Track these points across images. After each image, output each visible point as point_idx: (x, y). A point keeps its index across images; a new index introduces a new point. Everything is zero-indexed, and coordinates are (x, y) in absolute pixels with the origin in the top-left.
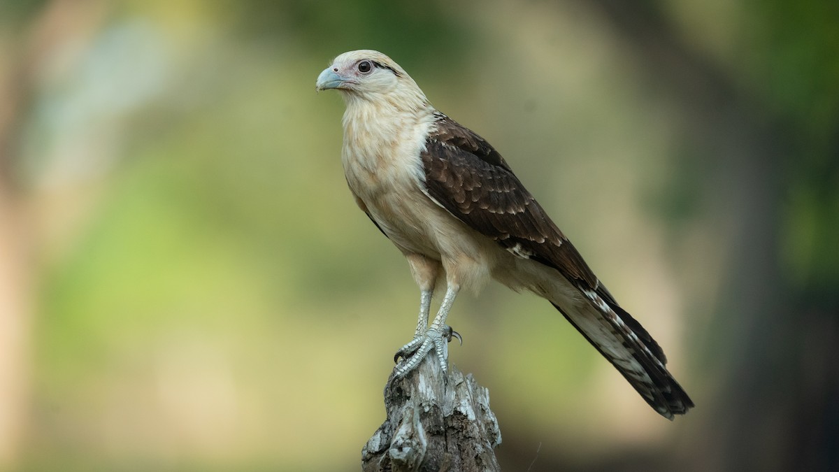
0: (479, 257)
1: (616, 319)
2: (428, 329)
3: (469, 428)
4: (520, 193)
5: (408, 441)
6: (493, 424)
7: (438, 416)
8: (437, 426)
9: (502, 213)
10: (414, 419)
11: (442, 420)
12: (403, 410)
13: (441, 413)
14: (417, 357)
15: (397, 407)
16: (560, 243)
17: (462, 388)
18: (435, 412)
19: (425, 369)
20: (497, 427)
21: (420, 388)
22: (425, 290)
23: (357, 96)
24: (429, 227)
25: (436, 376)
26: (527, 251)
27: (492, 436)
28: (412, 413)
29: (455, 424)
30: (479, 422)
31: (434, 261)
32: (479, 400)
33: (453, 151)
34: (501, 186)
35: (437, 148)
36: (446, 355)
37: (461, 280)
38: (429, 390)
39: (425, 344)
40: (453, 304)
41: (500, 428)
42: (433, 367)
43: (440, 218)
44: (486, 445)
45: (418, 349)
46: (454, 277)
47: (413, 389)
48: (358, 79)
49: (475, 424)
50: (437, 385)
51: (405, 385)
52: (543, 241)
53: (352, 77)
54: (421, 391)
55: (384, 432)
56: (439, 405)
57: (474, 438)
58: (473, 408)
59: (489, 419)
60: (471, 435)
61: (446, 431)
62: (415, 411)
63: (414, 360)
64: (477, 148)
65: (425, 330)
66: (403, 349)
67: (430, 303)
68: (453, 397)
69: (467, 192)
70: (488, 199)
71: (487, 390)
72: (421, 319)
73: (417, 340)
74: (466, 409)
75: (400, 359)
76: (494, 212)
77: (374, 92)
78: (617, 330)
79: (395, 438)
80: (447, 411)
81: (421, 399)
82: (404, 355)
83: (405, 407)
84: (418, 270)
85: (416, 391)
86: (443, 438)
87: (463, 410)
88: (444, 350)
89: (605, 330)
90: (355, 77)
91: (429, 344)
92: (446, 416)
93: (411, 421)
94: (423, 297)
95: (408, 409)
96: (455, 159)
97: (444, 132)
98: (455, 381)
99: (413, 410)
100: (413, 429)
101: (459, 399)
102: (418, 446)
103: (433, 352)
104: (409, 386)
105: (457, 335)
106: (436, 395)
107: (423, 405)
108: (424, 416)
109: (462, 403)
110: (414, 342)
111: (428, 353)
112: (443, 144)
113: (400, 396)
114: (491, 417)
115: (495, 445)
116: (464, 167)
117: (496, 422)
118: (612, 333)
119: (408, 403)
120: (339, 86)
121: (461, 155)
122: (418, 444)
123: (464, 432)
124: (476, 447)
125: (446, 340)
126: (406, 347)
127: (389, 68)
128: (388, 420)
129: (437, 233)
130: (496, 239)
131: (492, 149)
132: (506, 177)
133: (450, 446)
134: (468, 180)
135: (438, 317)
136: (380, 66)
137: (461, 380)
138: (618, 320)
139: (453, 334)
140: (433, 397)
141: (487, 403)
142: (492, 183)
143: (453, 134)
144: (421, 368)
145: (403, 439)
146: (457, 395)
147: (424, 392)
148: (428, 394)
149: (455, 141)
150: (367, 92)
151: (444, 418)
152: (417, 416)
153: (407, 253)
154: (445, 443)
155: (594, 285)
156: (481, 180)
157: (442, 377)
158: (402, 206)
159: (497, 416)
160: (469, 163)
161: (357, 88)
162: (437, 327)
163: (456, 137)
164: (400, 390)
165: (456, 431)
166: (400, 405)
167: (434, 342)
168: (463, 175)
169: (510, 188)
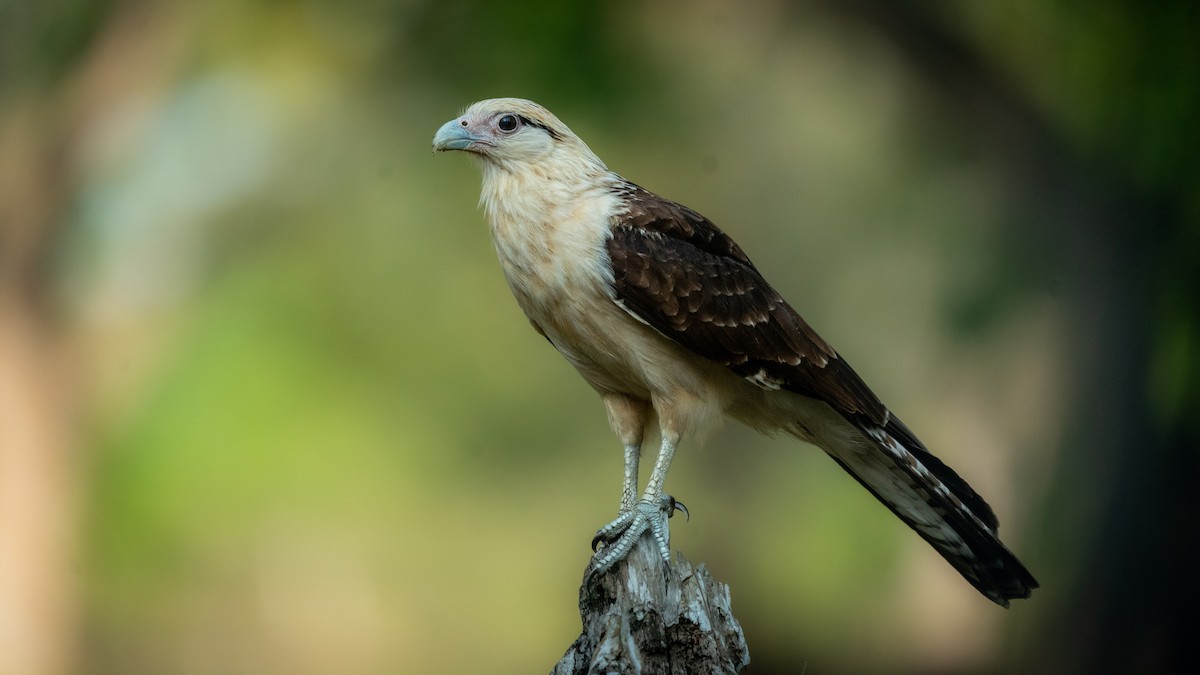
0: (705, 392)
1: (916, 466)
2: (638, 501)
3: (703, 642)
4: (762, 293)
5: (614, 663)
6: (738, 636)
7: (657, 626)
8: (656, 640)
9: (735, 325)
10: (622, 632)
11: (662, 632)
12: (606, 618)
13: (661, 621)
14: (625, 542)
15: (597, 614)
16: (825, 362)
17: (691, 584)
18: (653, 621)
19: (636, 558)
20: (742, 640)
21: (630, 586)
22: (630, 444)
23: (494, 163)
24: (630, 352)
25: (652, 568)
26: (776, 378)
27: (736, 653)
28: (620, 623)
29: (681, 637)
30: (717, 633)
31: (641, 402)
32: (716, 601)
33: (657, 240)
34: (732, 287)
35: (633, 239)
36: (667, 537)
37: (680, 426)
38: (644, 588)
39: (636, 523)
40: (671, 461)
41: (746, 642)
42: (648, 556)
43: (645, 339)
44: (728, 667)
45: (625, 530)
46: (670, 422)
47: (620, 587)
48: (496, 141)
49: (710, 637)
50: (654, 582)
51: (608, 582)
52: (799, 362)
53: (487, 136)
54: (631, 590)
55: (579, 652)
56: (658, 610)
57: (710, 657)
58: (707, 614)
59: (731, 629)
60: (705, 652)
61: (669, 648)
62: (623, 619)
63: (621, 547)
64: (693, 232)
65: (635, 502)
66: (604, 531)
67: (637, 462)
68: (678, 598)
69: (682, 300)
70: (712, 307)
71: (727, 588)
72: (628, 486)
73: (624, 517)
74: (698, 614)
75: (601, 545)
76: (723, 325)
77: (516, 159)
78: (918, 483)
79: (595, 659)
80: (669, 618)
81: (631, 602)
82: (606, 540)
83: (609, 614)
84: (617, 415)
85: (624, 590)
86: (665, 658)
87: (693, 617)
88: (663, 529)
89: (901, 483)
90: (492, 136)
91: (641, 523)
92: (669, 625)
93: (618, 633)
94: (628, 454)
95: (613, 617)
96: (660, 252)
97: (640, 213)
98: (680, 575)
99: (621, 617)
100: (621, 645)
101: (687, 601)
102: (628, 671)
103: (648, 534)
104: (614, 583)
105: (681, 507)
106: (653, 595)
107: (635, 610)
108: (636, 626)
109: (691, 606)
110: (619, 520)
111: (641, 536)
112: (642, 232)
113: (602, 599)
114: (733, 626)
115: (740, 666)
116: (675, 262)
117: (741, 633)
118: (911, 487)
119: (614, 608)
120: (468, 147)
121: (669, 245)
122: (629, 667)
123: (695, 649)
124: (712, 670)
125: (667, 515)
126: (609, 528)
127: (544, 127)
128: (585, 633)
129: (642, 362)
130: (728, 364)
131: (717, 232)
132: (739, 273)
133: (675, 669)
134: (681, 282)
135: (653, 483)
136: (530, 123)
137: (689, 573)
138: (920, 468)
139: (677, 505)
140: (649, 599)
141: (726, 605)
142: (718, 282)
143: (654, 215)
144: (631, 557)
145: (607, 659)
146: (683, 595)
147: (636, 592)
148: (641, 594)
149: (658, 225)
150: (506, 159)
151: (666, 629)
152: (626, 627)
153: (605, 393)
154: (668, 665)
155: (881, 420)
156: (700, 280)
157: (661, 569)
158: (587, 322)
159: (742, 624)
160: (682, 257)
161: (492, 152)
162: (651, 498)
163: (658, 219)
164: (600, 589)
165: (683, 648)
166: (601, 612)
167: (648, 520)
168: (674, 275)
169: (745, 288)
